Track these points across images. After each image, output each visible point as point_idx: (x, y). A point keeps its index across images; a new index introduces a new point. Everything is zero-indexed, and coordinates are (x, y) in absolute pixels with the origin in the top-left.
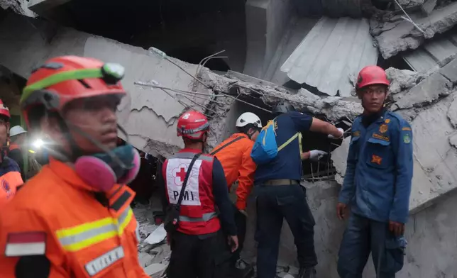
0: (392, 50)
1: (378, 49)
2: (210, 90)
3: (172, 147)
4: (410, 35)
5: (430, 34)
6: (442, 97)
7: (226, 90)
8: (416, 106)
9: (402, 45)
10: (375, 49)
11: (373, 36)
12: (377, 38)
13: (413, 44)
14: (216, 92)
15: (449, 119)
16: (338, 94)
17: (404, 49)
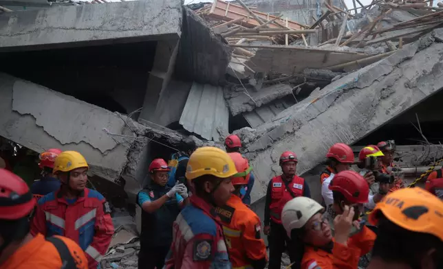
0: (238, 111)
1: (229, 109)
2: (134, 134)
3: (107, 170)
4: (248, 103)
5: (259, 104)
6: (269, 147)
7: (143, 133)
8: (257, 151)
9: (244, 108)
10: (227, 108)
11: (225, 99)
12: (229, 101)
13: (250, 109)
14: (138, 135)
15: (271, 158)
16: (213, 140)
17: (244, 111)
